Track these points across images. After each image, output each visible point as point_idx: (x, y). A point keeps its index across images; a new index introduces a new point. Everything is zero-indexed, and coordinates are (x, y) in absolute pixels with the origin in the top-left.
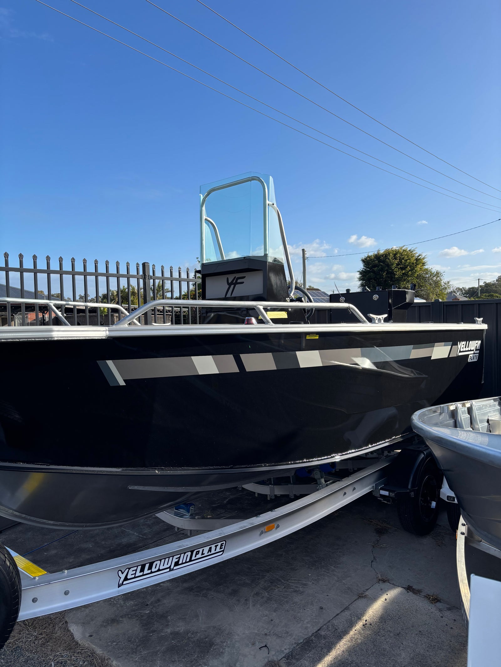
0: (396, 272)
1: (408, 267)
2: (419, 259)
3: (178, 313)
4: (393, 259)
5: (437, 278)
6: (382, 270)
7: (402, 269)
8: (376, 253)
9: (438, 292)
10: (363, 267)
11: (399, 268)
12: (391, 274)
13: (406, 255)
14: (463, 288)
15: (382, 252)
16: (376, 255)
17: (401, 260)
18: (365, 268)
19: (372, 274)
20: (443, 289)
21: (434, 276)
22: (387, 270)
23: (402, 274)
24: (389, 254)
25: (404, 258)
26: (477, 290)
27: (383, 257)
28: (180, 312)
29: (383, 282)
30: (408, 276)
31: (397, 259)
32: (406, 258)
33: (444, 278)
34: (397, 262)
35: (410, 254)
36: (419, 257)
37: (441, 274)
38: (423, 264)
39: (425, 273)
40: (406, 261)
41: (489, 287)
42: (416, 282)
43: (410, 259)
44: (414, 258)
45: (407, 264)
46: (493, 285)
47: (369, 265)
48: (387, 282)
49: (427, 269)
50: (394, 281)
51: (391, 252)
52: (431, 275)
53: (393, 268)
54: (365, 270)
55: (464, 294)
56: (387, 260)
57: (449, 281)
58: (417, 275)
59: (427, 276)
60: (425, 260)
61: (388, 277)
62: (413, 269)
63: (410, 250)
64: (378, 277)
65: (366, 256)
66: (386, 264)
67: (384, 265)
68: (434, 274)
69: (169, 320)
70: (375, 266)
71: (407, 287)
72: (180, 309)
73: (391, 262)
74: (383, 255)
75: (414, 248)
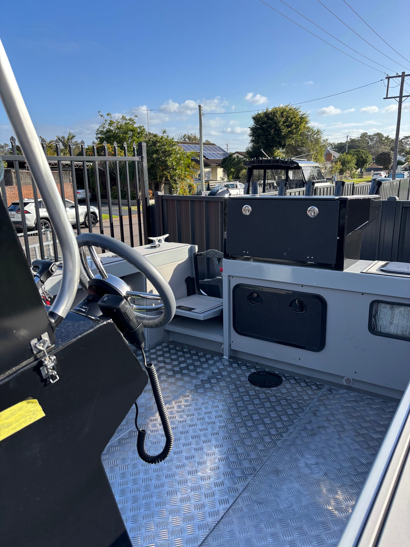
0: (283, 129)
1: (294, 125)
2: (303, 118)
3: (81, 167)
4: (280, 117)
5: (317, 136)
6: (270, 127)
7: (288, 126)
8: (265, 111)
9: (318, 149)
10: (254, 124)
11: (285, 126)
12: (278, 131)
13: (292, 113)
14: (333, 143)
15: (270, 110)
16: (265, 113)
17: (287, 118)
18: (255, 125)
19: (260, 131)
20: (322, 146)
21: (315, 134)
22: (275, 128)
23: (287, 132)
24: (277, 112)
25: (290, 116)
26: (346, 145)
27: (271, 114)
28: (83, 165)
29: (270, 139)
30: (293, 134)
31: (284, 117)
32: (292, 116)
33: (323, 136)
34: (283, 120)
35: (294, 112)
36: (303, 116)
37: (321, 132)
38: (306, 122)
39: (307, 130)
40: (292, 119)
41: (353, 143)
42: (300, 139)
43: (295, 118)
44: (299, 116)
45: (293, 122)
46: (357, 141)
47: (259, 122)
48: (274, 139)
49: (309, 128)
50: (280, 138)
51: (279, 110)
52: (312, 133)
53: (280, 126)
54: (256, 126)
55: (333, 149)
56: (275, 118)
57: (327, 139)
58: (301, 133)
59: (309, 133)
60: (308, 118)
61: (276, 134)
62: (298, 127)
63: (295, 109)
64: (266, 133)
65: (257, 114)
66: (274, 122)
67: (272, 122)
68: (315, 132)
69: (70, 175)
70: (264, 123)
71: (292, 143)
72: (83, 163)
73: (278, 120)
74: (271, 113)
75: (298, 107)
